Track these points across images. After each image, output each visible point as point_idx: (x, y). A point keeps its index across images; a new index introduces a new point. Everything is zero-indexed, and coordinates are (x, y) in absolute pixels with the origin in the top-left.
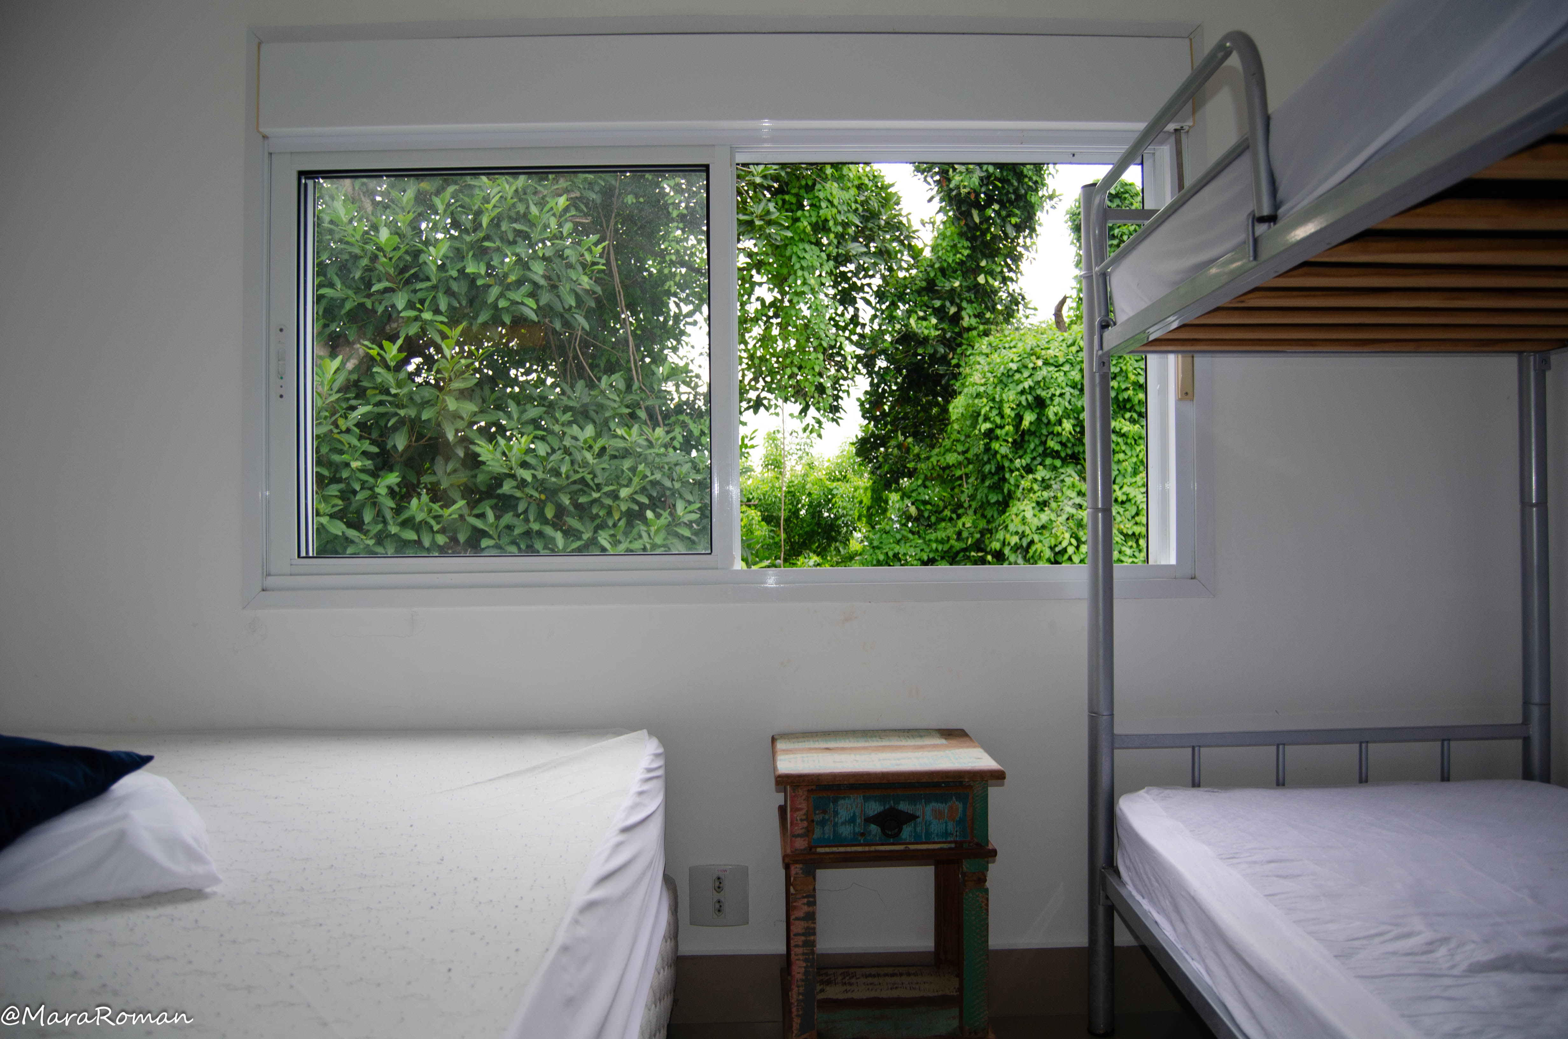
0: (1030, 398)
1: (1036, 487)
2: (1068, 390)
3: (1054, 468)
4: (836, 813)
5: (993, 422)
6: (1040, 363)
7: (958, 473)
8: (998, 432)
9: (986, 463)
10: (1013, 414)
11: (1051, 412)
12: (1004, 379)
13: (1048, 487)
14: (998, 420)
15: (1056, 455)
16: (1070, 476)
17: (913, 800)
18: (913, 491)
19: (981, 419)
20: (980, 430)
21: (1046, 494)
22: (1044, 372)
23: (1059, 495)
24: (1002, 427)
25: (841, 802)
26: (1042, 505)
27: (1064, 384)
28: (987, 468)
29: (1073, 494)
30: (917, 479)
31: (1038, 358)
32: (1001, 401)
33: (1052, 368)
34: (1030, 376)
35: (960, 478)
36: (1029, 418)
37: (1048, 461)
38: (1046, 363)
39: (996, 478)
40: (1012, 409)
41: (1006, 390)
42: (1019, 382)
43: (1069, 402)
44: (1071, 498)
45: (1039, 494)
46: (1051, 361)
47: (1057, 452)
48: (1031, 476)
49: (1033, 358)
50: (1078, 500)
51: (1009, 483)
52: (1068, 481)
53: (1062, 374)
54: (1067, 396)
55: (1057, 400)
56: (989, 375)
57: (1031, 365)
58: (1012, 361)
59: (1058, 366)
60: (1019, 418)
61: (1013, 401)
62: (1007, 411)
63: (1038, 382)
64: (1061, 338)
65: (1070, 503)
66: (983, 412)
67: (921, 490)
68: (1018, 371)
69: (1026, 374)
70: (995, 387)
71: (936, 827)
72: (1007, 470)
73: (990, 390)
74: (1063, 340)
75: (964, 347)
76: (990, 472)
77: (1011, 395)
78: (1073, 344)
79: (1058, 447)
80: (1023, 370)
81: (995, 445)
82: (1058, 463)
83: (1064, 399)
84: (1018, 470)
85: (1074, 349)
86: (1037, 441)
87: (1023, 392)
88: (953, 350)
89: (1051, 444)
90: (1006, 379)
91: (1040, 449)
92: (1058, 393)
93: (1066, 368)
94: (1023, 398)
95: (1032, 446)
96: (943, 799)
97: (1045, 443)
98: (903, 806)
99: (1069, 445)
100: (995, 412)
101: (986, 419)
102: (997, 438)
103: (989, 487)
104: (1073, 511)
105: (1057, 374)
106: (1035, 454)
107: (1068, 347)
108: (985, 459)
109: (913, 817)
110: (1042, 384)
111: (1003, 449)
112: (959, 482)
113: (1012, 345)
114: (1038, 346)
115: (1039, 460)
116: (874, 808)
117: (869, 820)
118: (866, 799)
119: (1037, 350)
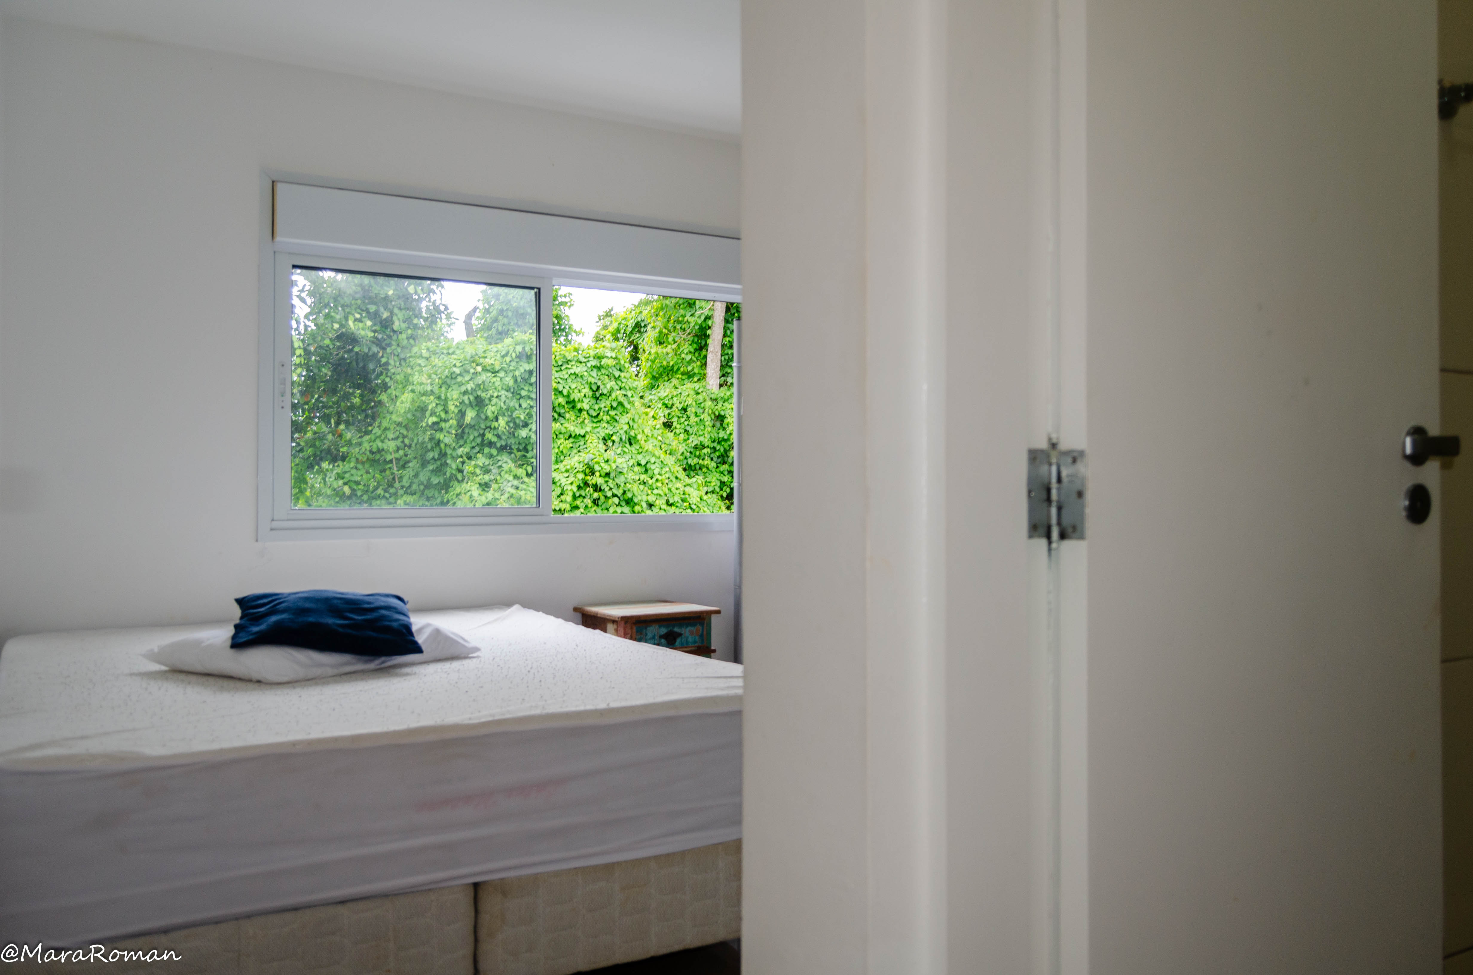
0: (472, 398)
1: (478, 471)
2: (503, 392)
3: (491, 456)
4: (646, 634)
5: (439, 416)
6: (479, 369)
7: (389, 457)
8: (443, 424)
9: (429, 451)
10: (456, 411)
11: (490, 410)
12: (448, 381)
13: (487, 471)
14: (443, 415)
15: (491, 444)
16: (506, 462)
17: (680, 626)
18: (345, 472)
19: (428, 413)
20: (427, 422)
21: (487, 477)
22: (484, 377)
23: (499, 478)
24: (445, 421)
25: (648, 628)
26: (485, 486)
27: (500, 388)
28: (430, 455)
29: (511, 478)
30: (349, 462)
31: (477, 365)
32: (446, 399)
33: (489, 374)
34: (470, 380)
35: (391, 461)
36: (470, 415)
37: (486, 450)
38: (485, 369)
39: (439, 463)
40: (456, 406)
41: (450, 390)
42: (461, 384)
43: (505, 403)
44: (509, 481)
45: (481, 477)
46: (489, 368)
47: (495, 443)
48: (473, 463)
49: (474, 365)
50: (516, 482)
51: (451, 467)
52: (506, 467)
53: (499, 379)
54: (503, 398)
55: (494, 400)
56: (434, 376)
57: (472, 371)
58: (455, 365)
59: (495, 372)
60: (462, 414)
61: (456, 400)
62: (451, 408)
63: (479, 385)
64: (495, 350)
65: (510, 484)
66: (430, 407)
67: (354, 471)
68: (460, 375)
69: (467, 378)
70: (441, 387)
71: (691, 639)
72: (449, 456)
73: (436, 389)
74: (497, 351)
75: (393, 347)
76: (433, 458)
77: (454, 394)
78: (506, 355)
79: (494, 439)
80: (464, 374)
81: (440, 436)
82: (494, 452)
83: (500, 400)
84: (461, 457)
85: (508, 359)
86: (476, 434)
87: (465, 393)
88: (384, 349)
89: (490, 436)
90: (449, 380)
91: (479, 440)
92: (495, 395)
93: (502, 374)
94: (466, 398)
95: (471, 437)
96: (693, 625)
97: (483, 435)
98: (676, 629)
99: (504, 437)
100: (440, 408)
101: (433, 413)
102: (441, 430)
103: (432, 471)
104: (513, 491)
105: (494, 379)
106: (474, 444)
107: (503, 357)
108: (429, 446)
109: (680, 635)
110: (482, 387)
111: (447, 439)
112: (390, 465)
113: (451, 351)
114: (477, 354)
115: (477, 449)
116: (663, 631)
117: (661, 637)
118: (660, 627)
119: (476, 357)
